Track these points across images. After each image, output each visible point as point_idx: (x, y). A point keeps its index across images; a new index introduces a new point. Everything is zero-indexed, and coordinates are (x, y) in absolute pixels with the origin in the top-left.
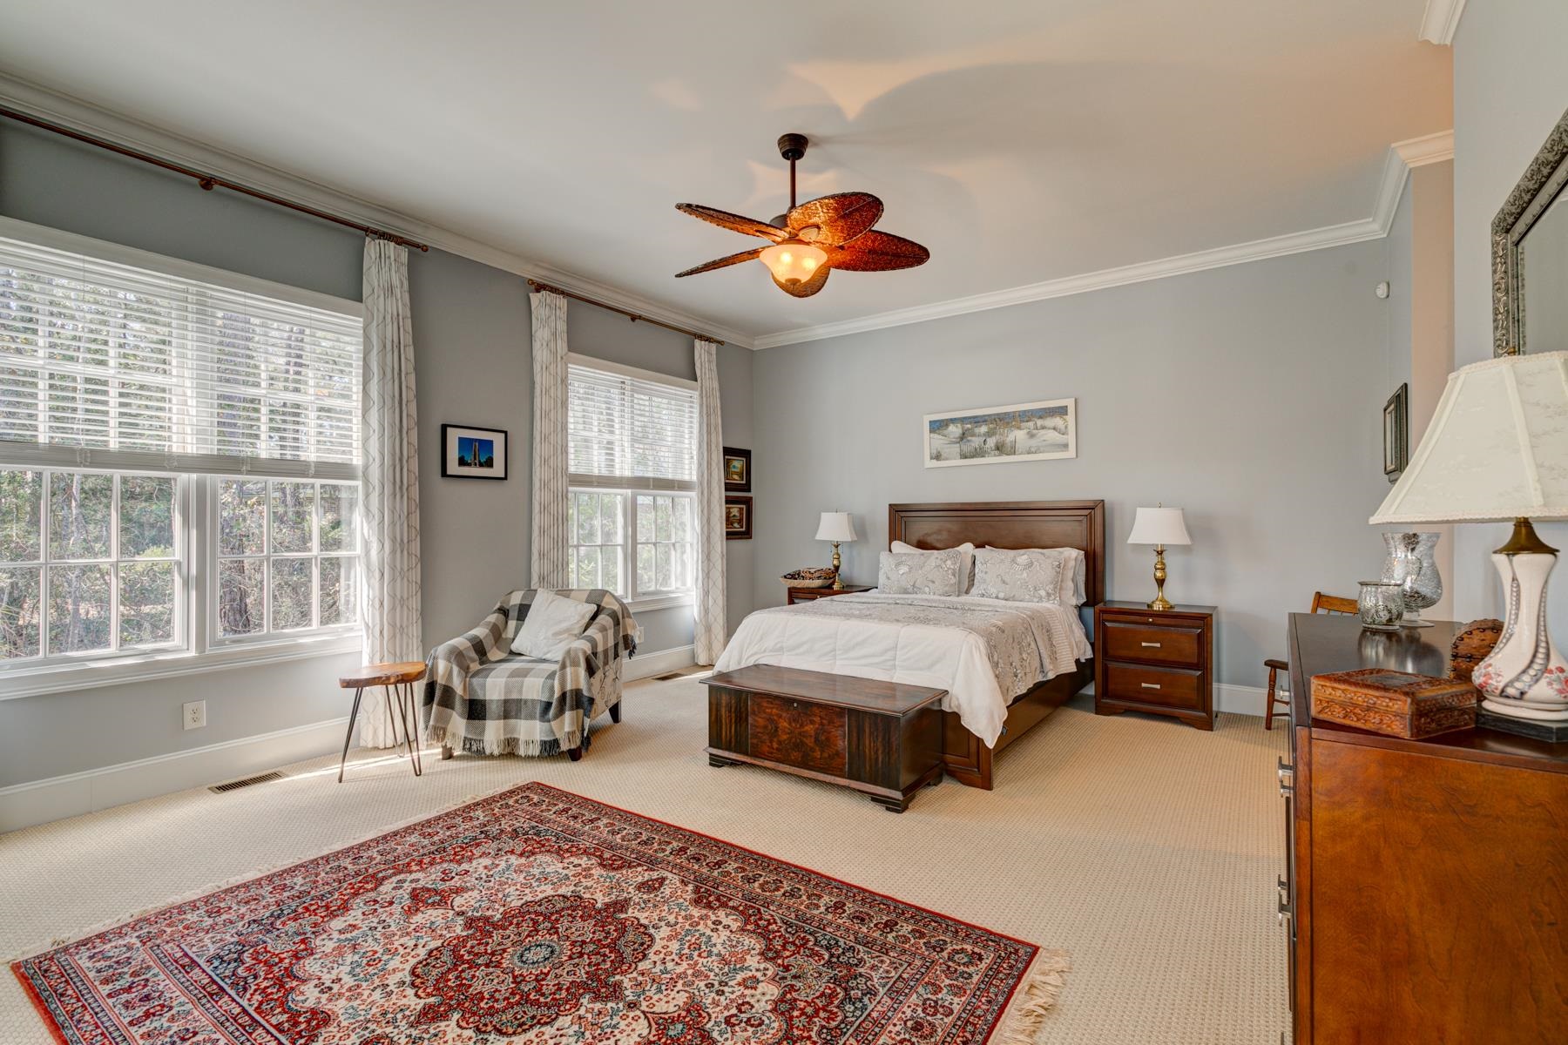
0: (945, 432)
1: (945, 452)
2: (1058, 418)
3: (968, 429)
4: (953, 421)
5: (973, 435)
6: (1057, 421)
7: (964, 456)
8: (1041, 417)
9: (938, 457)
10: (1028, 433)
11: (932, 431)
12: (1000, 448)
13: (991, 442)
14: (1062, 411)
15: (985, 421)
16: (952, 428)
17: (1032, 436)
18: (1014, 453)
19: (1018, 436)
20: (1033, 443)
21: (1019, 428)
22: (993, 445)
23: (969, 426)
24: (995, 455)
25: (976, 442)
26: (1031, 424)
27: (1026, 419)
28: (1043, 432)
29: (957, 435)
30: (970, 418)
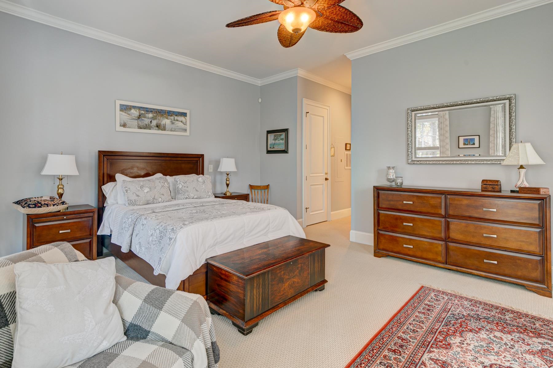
0: (129, 112)
1: (129, 123)
2: (183, 117)
3: (142, 114)
4: (134, 107)
5: (145, 117)
6: (182, 118)
7: (140, 128)
8: (176, 115)
9: (124, 125)
10: (171, 121)
11: (121, 110)
12: (158, 126)
13: (154, 123)
14: (184, 115)
15: (152, 111)
16: (133, 111)
17: (173, 123)
18: (165, 130)
19: (166, 122)
20: (173, 126)
21: (167, 118)
22: (155, 124)
23: (143, 112)
24: (156, 130)
25: (147, 121)
26: (172, 118)
27: (170, 115)
28: (177, 122)
29: (136, 116)
30: (144, 108)
